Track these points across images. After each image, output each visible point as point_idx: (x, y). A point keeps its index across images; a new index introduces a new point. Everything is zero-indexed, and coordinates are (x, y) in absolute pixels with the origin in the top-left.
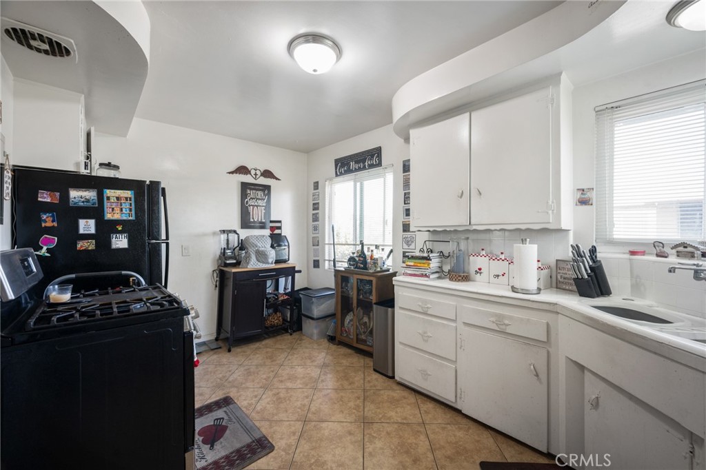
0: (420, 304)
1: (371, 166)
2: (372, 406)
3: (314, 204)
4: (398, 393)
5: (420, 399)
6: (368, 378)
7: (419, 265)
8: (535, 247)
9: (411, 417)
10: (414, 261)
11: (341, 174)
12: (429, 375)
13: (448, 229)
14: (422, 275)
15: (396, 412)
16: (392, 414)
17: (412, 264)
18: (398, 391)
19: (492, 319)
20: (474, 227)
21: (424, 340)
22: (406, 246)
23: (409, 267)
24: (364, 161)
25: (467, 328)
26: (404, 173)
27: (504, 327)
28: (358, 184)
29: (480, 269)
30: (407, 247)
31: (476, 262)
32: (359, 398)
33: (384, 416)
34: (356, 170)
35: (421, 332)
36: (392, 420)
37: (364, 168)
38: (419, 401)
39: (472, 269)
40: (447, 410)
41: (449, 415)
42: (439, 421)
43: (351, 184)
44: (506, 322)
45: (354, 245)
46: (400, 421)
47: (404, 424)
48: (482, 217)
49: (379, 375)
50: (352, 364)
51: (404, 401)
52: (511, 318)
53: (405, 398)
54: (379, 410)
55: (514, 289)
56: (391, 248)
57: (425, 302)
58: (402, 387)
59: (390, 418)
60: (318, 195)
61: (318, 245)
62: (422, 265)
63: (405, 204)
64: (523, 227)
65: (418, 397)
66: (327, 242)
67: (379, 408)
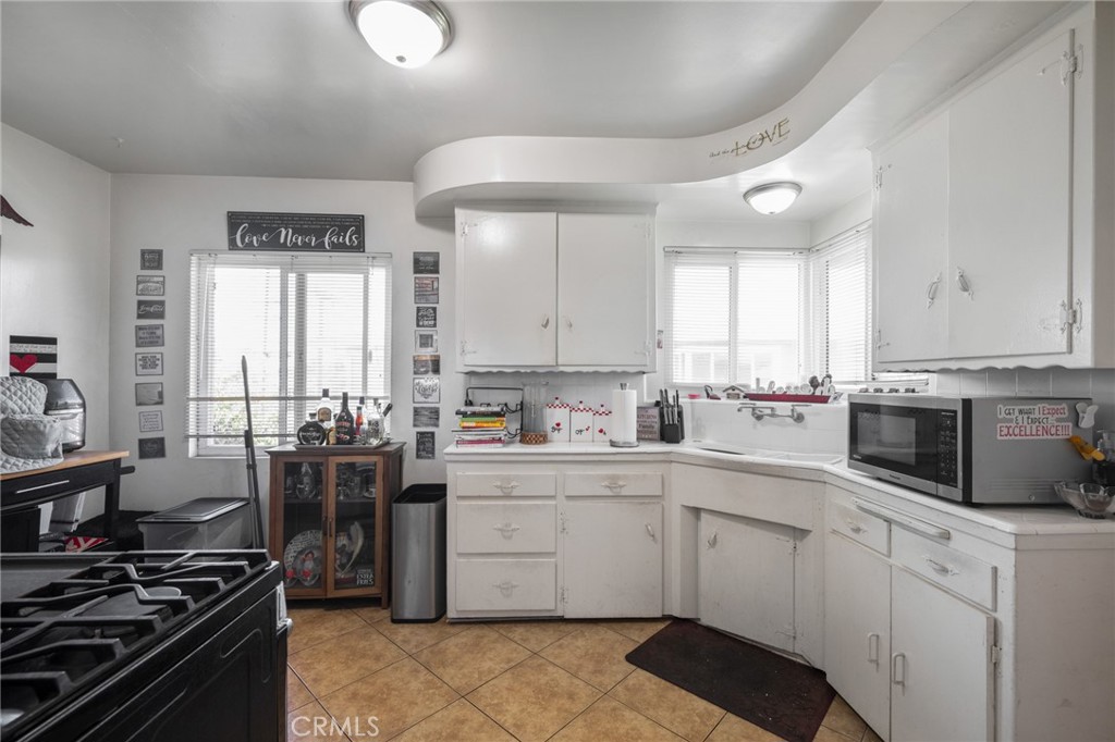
0: (499, 484)
1: (338, 247)
2: (452, 671)
3: (140, 303)
4: (467, 636)
5: (503, 629)
6: (399, 639)
7: (485, 425)
8: (635, 392)
9: (515, 655)
10: (475, 419)
11: (249, 247)
12: (515, 587)
13: (523, 371)
14: (493, 441)
15: (491, 659)
16: (487, 665)
17: (474, 424)
18: (464, 633)
19: (606, 483)
20: (562, 369)
21: (505, 537)
22: (419, 398)
23: (466, 429)
24: (320, 234)
25: (571, 503)
26: (415, 272)
27: (618, 490)
28: (292, 277)
29: (558, 425)
30: (423, 399)
31: (555, 415)
32: (417, 671)
33: (480, 673)
34: (295, 247)
35: (499, 526)
36: (497, 672)
37: (320, 247)
38: (501, 631)
39: (549, 424)
40: (543, 626)
41: (551, 630)
42: (549, 643)
43: (276, 272)
44: (621, 483)
45: (280, 399)
46: (506, 667)
47: (514, 668)
48: (573, 356)
49: (412, 625)
50: (342, 629)
51: (485, 640)
52: (625, 477)
53: (482, 637)
54: (465, 671)
55: (613, 444)
56: (389, 401)
57: (508, 479)
58: (461, 626)
59: (490, 671)
60: (163, 283)
61: (161, 403)
62: (490, 425)
63: (418, 325)
64: (619, 369)
65: (496, 627)
66: (192, 394)
67: (462, 668)
